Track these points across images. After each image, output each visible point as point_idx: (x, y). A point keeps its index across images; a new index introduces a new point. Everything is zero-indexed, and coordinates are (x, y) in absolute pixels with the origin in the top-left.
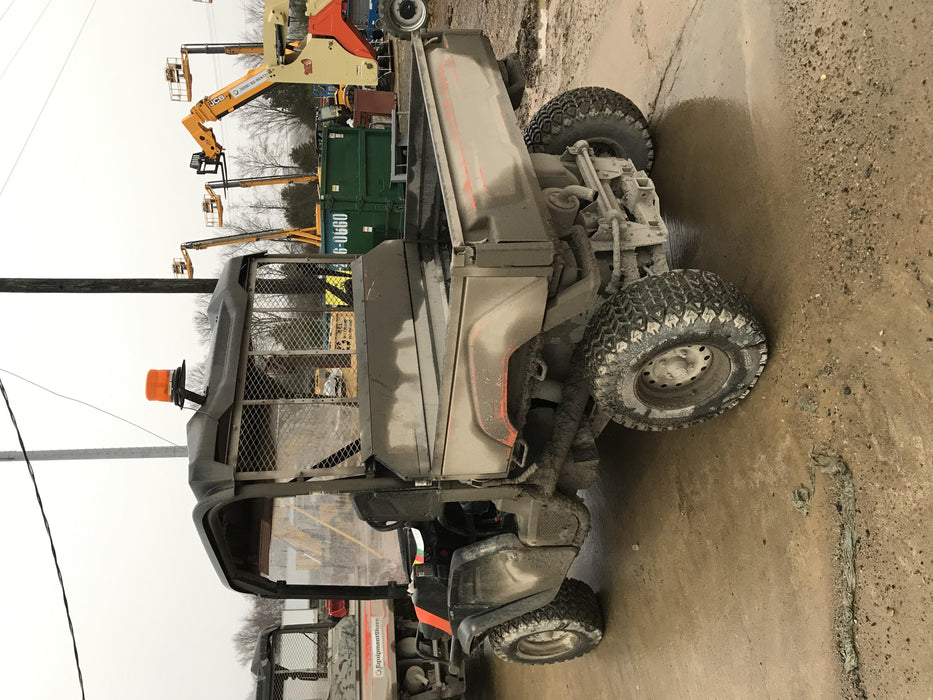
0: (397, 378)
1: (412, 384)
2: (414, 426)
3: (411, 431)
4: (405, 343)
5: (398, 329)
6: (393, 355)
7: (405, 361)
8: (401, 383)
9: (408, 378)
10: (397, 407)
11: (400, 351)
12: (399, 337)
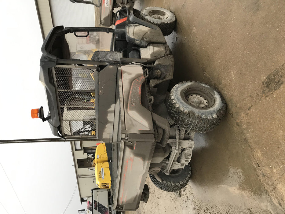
0: (107, 122)
1: (111, 124)
2: (110, 134)
3: (109, 135)
4: (111, 112)
5: (109, 107)
6: (107, 115)
7: (110, 117)
8: (108, 123)
9: (110, 122)
10: (106, 129)
11: (109, 114)
12: (109, 110)
